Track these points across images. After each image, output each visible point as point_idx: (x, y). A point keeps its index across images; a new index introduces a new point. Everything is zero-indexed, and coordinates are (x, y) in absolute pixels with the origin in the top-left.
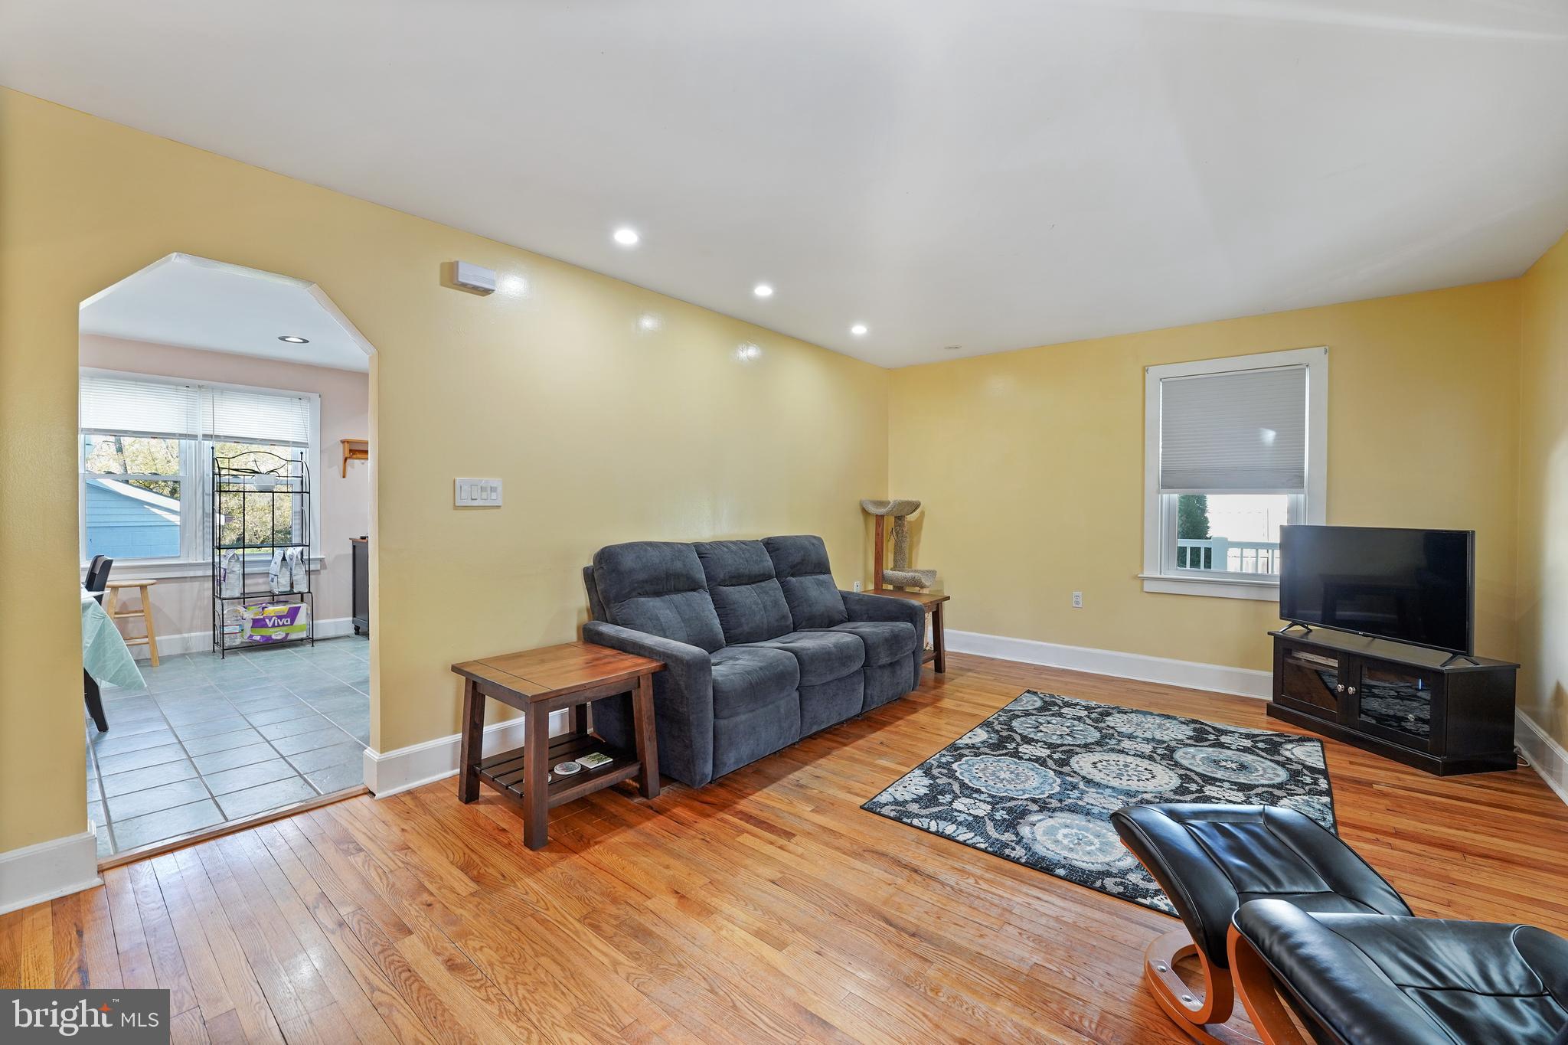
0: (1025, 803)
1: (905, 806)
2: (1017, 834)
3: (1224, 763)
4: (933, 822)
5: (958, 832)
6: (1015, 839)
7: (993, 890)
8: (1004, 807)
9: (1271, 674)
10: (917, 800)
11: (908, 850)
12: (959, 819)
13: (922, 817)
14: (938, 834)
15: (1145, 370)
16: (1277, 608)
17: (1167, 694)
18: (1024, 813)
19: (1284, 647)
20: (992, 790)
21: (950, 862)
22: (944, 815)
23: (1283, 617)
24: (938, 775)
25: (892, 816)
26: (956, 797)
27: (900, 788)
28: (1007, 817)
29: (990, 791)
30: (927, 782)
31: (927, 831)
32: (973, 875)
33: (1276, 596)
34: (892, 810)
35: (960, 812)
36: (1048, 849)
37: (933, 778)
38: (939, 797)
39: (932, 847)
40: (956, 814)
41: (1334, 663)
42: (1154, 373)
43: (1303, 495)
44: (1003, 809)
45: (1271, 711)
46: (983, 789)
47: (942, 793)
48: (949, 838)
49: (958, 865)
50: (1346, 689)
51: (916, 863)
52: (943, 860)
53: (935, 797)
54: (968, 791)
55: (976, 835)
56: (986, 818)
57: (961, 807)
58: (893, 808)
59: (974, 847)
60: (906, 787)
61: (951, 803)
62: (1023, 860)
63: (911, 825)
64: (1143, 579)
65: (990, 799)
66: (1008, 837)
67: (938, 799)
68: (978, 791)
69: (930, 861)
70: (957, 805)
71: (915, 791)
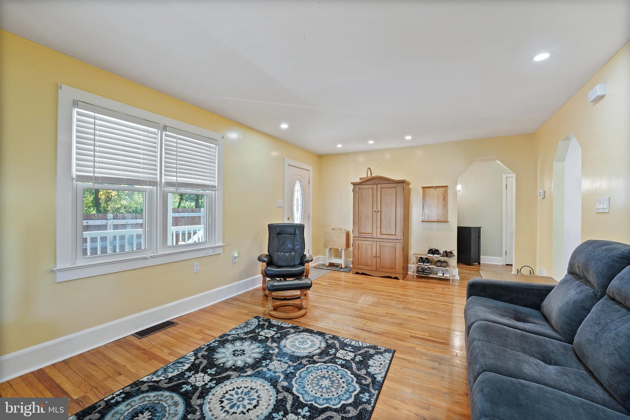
0: (320, 360)
1: (376, 351)
2: (327, 343)
4: (361, 345)
5: (350, 342)
6: (328, 341)
7: (338, 327)
8: (330, 356)
10: (371, 356)
11: (367, 336)
12: (350, 347)
13: (366, 347)
14: (358, 341)
18: (321, 354)
20: (335, 368)
21: (352, 333)
22: (357, 348)
24: (367, 377)
26: (353, 360)
27: (383, 363)
28: (330, 351)
29: (336, 367)
30: (371, 370)
32: (344, 330)
34: (380, 349)
35: (351, 351)
36: (317, 338)
37: (368, 374)
38: (361, 359)
40: (352, 350)
46: (340, 367)
47: (360, 362)
49: (349, 333)
51: (363, 332)
52: (355, 334)
53: (364, 359)
54: (346, 365)
55: (343, 341)
56: (339, 349)
58: (380, 351)
60: (381, 364)
61: (355, 356)
62: (326, 334)
65: (337, 360)
66: (330, 342)
67: (362, 357)
68: (342, 366)
69: (359, 333)
70: (352, 355)
71: (375, 362)
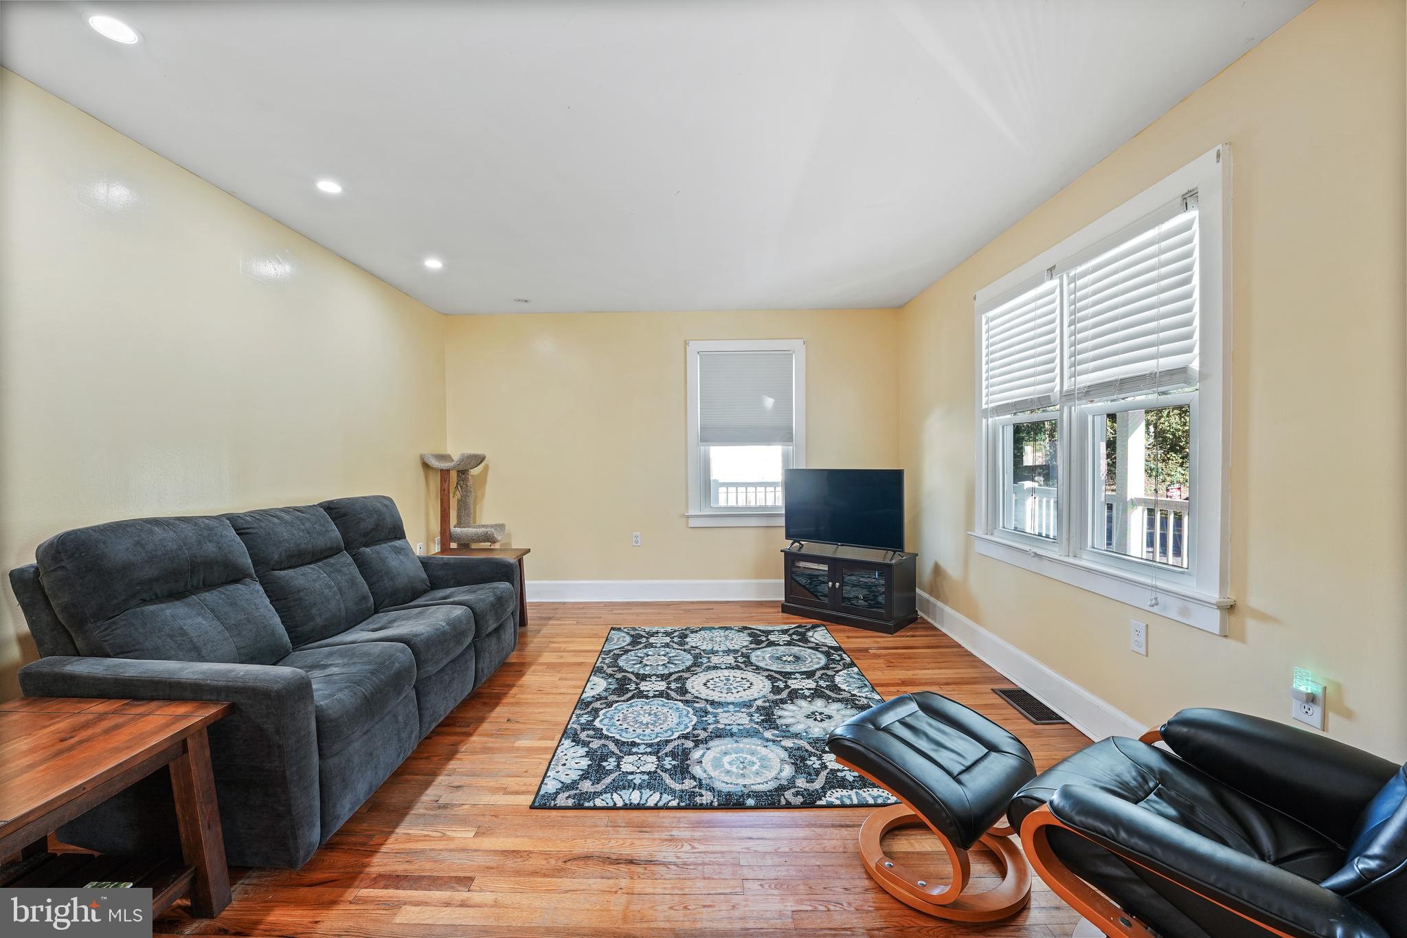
0: (680, 742)
1: (577, 788)
2: (694, 778)
3: (784, 659)
4: (615, 795)
5: (644, 797)
6: (695, 783)
7: (711, 848)
8: (666, 753)
9: (783, 581)
10: (585, 776)
11: (610, 840)
12: (637, 781)
13: (601, 793)
14: (628, 807)
15: (686, 343)
16: (783, 530)
17: (712, 609)
18: (686, 754)
19: (791, 559)
20: (645, 738)
21: (656, 835)
22: (621, 783)
23: (788, 536)
24: (588, 739)
25: (570, 805)
26: (619, 759)
27: (560, 768)
28: (674, 763)
29: (643, 740)
30: (582, 751)
31: (615, 808)
32: (686, 840)
33: (782, 522)
34: (567, 798)
35: (632, 773)
36: (727, 783)
37: (585, 744)
38: (604, 764)
39: (630, 825)
40: (630, 777)
41: (825, 567)
42: (694, 346)
43: (791, 447)
44: (666, 755)
45: (785, 609)
46: (637, 741)
47: (604, 758)
48: (639, 807)
49: (665, 835)
50: (834, 585)
51: (627, 851)
52: (647, 835)
53: (599, 765)
54: (628, 747)
55: (661, 793)
56: (659, 771)
57: (630, 768)
58: (566, 794)
59: (666, 808)
60: (565, 765)
61: (618, 766)
62: (716, 804)
63: (595, 808)
64: (688, 517)
65: (649, 750)
66: (689, 784)
67: (604, 767)
68: (634, 744)
69: (637, 842)
70: (626, 767)
71: (577, 766)
